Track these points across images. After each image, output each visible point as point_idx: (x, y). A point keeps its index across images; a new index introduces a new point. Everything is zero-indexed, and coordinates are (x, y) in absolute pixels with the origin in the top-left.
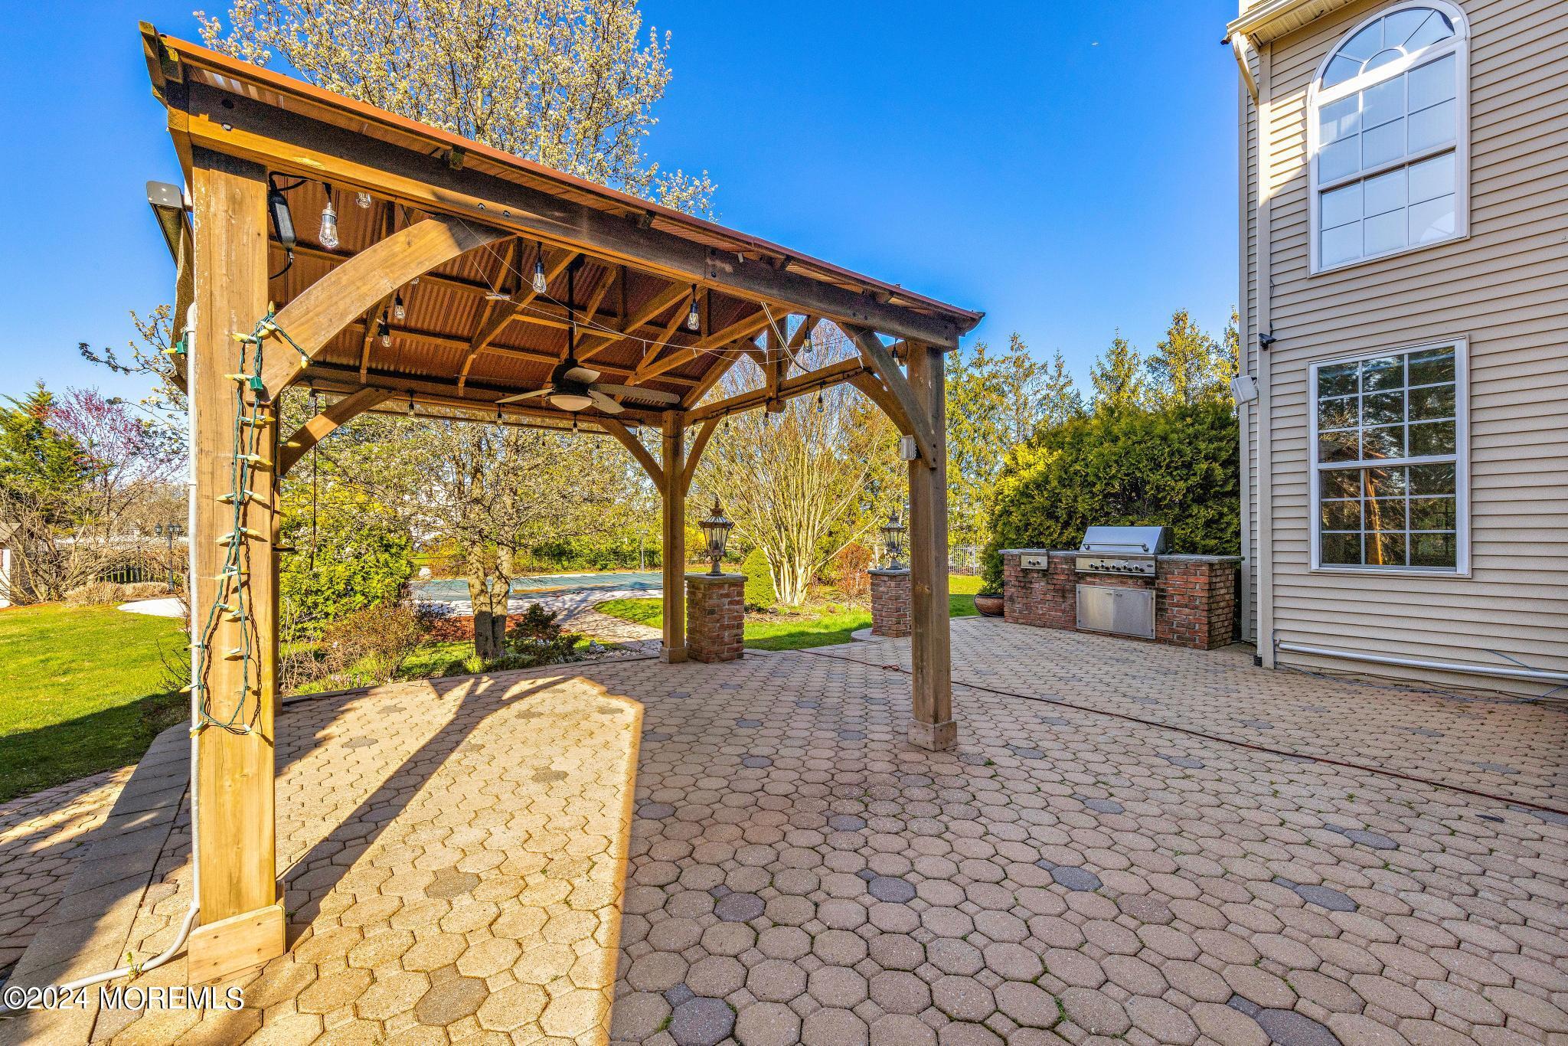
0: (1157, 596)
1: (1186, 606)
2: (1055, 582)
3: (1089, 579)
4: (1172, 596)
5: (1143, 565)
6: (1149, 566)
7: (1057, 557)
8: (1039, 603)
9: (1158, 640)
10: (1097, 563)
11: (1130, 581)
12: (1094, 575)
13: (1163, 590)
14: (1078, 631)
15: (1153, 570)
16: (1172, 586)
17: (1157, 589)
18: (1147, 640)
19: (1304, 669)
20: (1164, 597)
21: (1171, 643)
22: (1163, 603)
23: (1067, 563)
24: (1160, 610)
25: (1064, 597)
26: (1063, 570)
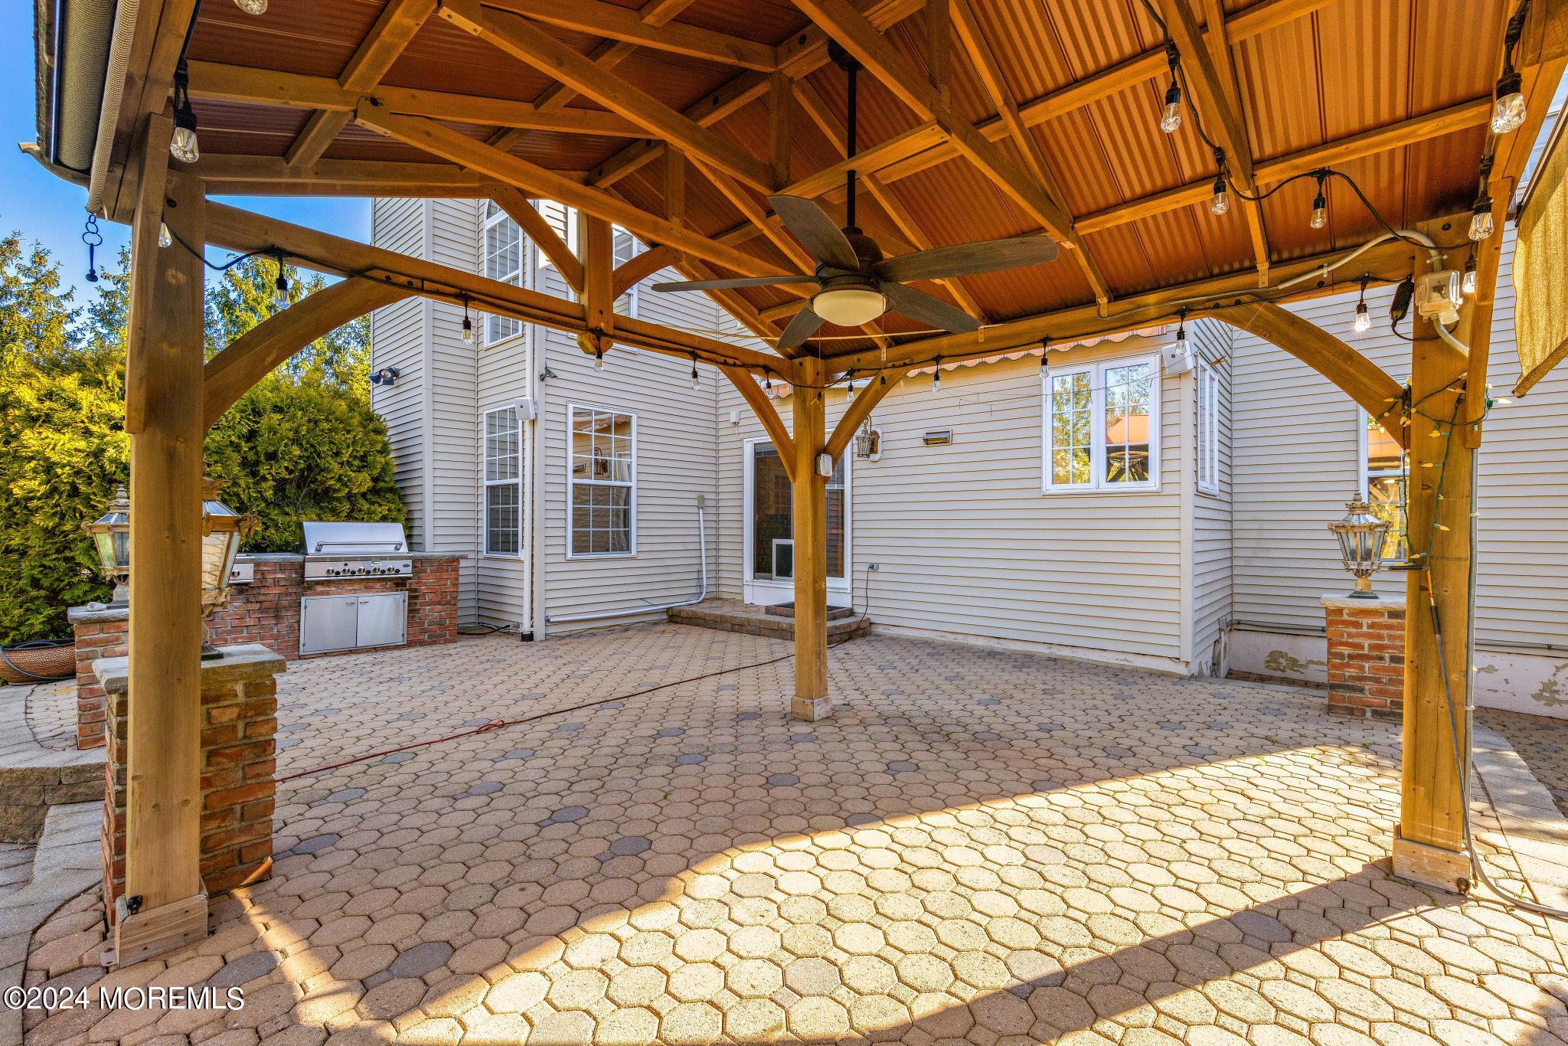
0: (410, 597)
1: (439, 603)
2: (262, 598)
3: (320, 588)
4: (424, 594)
5: (398, 565)
6: (406, 566)
7: (266, 564)
8: (229, 633)
9: (410, 644)
10: (339, 567)
11: (378, 585)
12: (328, 583)
13: (416, 590)
14: (300, 658)
15: (410, 569)
16: (425, 584)
17: (410, 590)
18: (398, 647)
19: (563, 634)
20: (417, 597)
21: (422, 643)
22: (415, 604)
23: (282, 570)
24: (412, 611)
25: (278, 617)
26: (276, 582)
